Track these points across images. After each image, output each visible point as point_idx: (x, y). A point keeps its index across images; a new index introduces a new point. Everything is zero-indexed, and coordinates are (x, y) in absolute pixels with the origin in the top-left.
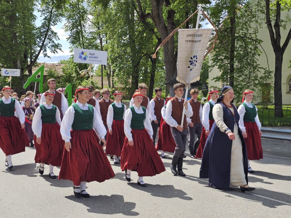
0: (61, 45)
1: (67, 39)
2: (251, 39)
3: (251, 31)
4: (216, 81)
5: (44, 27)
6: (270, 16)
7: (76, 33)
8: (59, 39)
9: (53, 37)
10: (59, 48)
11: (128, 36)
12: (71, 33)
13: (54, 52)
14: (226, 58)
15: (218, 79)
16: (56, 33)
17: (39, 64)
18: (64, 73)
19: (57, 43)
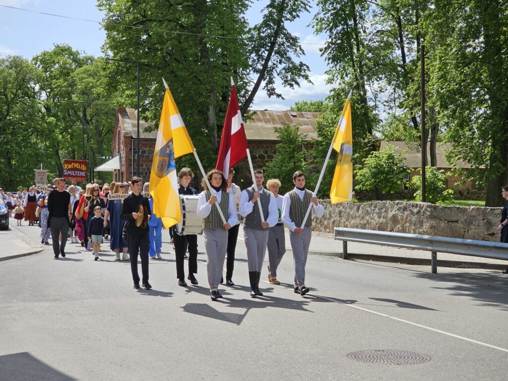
0: (308, 67)
1: (321, 50)
5: (268, 26)
7: (343, 35)
8: (304, 54)
9: (288, 49)
10: (303, 73)
12: (330, 37)
13: (291, 85)
16: (295, 40)
17: (255, 113)
18: (320, 135)
19: (297, 63)
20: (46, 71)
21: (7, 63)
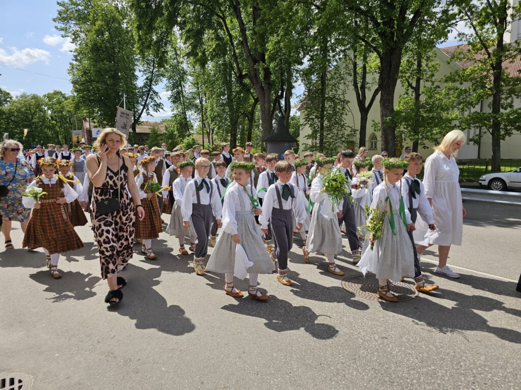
0: (163, 105)
2: (339, 100)
3: (340, 92)
4: (308, 139)
5: (146, 87)
6: (358, 79)
10: (161, 107)
11: (226, 96)
13: (156, 111)
14: (316, 117)
15: (309, 137)
16: (157, 93)
17: (143, 122)
18: (166, 131)
19: (159, 103)
20: (50, 101)
21: (30, 97)
